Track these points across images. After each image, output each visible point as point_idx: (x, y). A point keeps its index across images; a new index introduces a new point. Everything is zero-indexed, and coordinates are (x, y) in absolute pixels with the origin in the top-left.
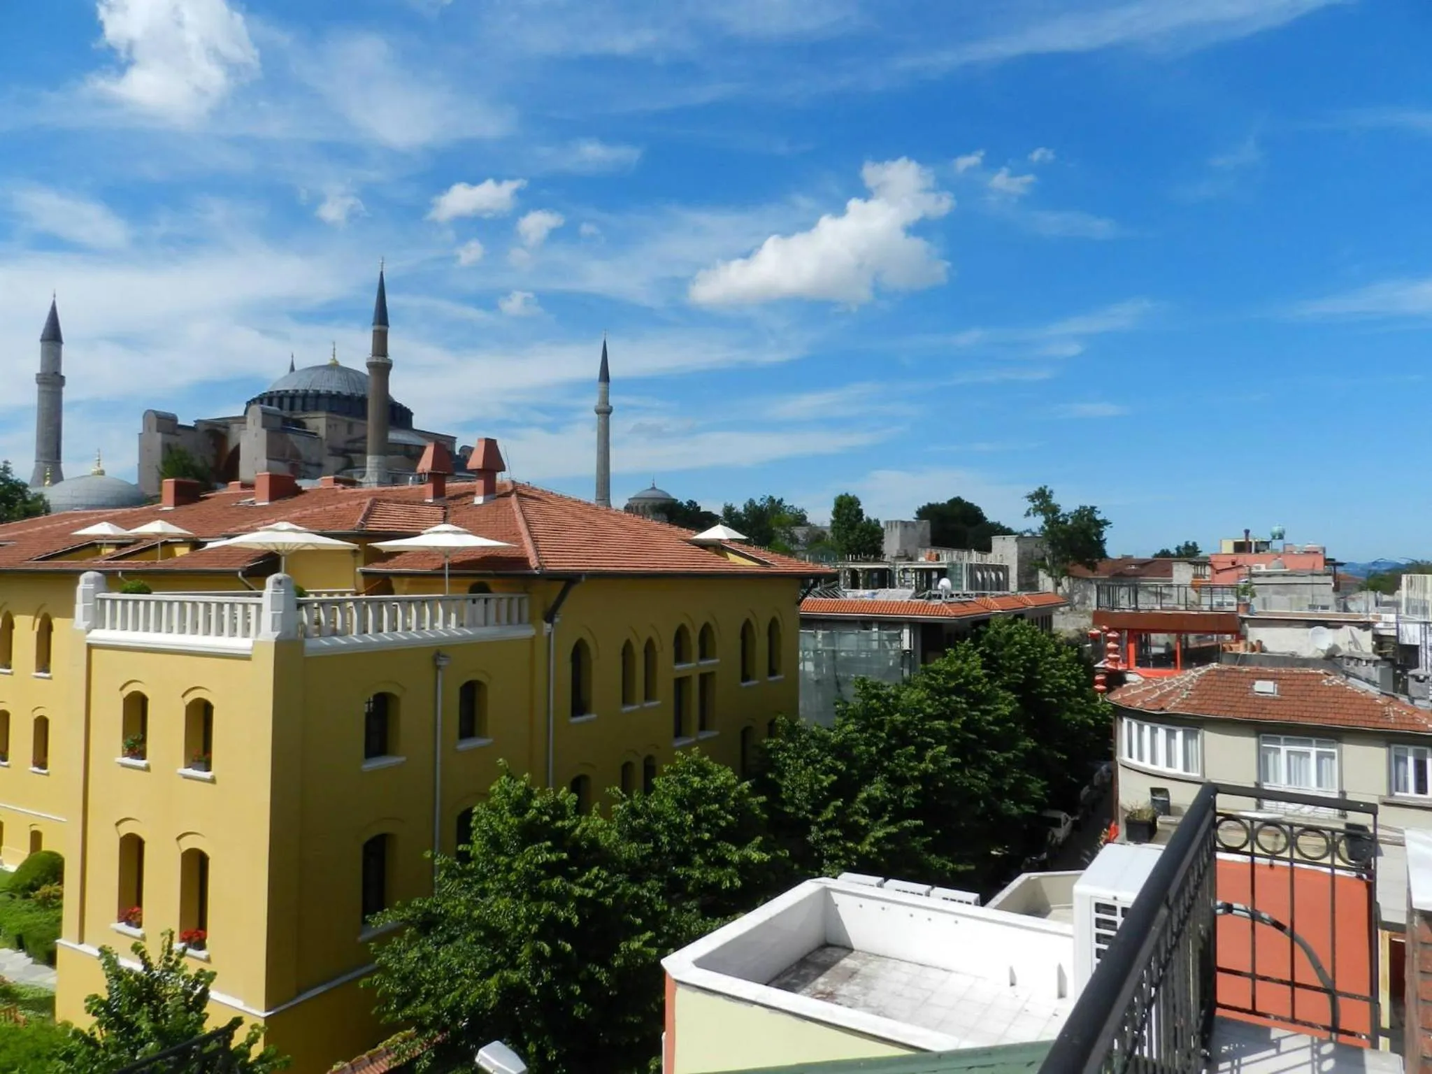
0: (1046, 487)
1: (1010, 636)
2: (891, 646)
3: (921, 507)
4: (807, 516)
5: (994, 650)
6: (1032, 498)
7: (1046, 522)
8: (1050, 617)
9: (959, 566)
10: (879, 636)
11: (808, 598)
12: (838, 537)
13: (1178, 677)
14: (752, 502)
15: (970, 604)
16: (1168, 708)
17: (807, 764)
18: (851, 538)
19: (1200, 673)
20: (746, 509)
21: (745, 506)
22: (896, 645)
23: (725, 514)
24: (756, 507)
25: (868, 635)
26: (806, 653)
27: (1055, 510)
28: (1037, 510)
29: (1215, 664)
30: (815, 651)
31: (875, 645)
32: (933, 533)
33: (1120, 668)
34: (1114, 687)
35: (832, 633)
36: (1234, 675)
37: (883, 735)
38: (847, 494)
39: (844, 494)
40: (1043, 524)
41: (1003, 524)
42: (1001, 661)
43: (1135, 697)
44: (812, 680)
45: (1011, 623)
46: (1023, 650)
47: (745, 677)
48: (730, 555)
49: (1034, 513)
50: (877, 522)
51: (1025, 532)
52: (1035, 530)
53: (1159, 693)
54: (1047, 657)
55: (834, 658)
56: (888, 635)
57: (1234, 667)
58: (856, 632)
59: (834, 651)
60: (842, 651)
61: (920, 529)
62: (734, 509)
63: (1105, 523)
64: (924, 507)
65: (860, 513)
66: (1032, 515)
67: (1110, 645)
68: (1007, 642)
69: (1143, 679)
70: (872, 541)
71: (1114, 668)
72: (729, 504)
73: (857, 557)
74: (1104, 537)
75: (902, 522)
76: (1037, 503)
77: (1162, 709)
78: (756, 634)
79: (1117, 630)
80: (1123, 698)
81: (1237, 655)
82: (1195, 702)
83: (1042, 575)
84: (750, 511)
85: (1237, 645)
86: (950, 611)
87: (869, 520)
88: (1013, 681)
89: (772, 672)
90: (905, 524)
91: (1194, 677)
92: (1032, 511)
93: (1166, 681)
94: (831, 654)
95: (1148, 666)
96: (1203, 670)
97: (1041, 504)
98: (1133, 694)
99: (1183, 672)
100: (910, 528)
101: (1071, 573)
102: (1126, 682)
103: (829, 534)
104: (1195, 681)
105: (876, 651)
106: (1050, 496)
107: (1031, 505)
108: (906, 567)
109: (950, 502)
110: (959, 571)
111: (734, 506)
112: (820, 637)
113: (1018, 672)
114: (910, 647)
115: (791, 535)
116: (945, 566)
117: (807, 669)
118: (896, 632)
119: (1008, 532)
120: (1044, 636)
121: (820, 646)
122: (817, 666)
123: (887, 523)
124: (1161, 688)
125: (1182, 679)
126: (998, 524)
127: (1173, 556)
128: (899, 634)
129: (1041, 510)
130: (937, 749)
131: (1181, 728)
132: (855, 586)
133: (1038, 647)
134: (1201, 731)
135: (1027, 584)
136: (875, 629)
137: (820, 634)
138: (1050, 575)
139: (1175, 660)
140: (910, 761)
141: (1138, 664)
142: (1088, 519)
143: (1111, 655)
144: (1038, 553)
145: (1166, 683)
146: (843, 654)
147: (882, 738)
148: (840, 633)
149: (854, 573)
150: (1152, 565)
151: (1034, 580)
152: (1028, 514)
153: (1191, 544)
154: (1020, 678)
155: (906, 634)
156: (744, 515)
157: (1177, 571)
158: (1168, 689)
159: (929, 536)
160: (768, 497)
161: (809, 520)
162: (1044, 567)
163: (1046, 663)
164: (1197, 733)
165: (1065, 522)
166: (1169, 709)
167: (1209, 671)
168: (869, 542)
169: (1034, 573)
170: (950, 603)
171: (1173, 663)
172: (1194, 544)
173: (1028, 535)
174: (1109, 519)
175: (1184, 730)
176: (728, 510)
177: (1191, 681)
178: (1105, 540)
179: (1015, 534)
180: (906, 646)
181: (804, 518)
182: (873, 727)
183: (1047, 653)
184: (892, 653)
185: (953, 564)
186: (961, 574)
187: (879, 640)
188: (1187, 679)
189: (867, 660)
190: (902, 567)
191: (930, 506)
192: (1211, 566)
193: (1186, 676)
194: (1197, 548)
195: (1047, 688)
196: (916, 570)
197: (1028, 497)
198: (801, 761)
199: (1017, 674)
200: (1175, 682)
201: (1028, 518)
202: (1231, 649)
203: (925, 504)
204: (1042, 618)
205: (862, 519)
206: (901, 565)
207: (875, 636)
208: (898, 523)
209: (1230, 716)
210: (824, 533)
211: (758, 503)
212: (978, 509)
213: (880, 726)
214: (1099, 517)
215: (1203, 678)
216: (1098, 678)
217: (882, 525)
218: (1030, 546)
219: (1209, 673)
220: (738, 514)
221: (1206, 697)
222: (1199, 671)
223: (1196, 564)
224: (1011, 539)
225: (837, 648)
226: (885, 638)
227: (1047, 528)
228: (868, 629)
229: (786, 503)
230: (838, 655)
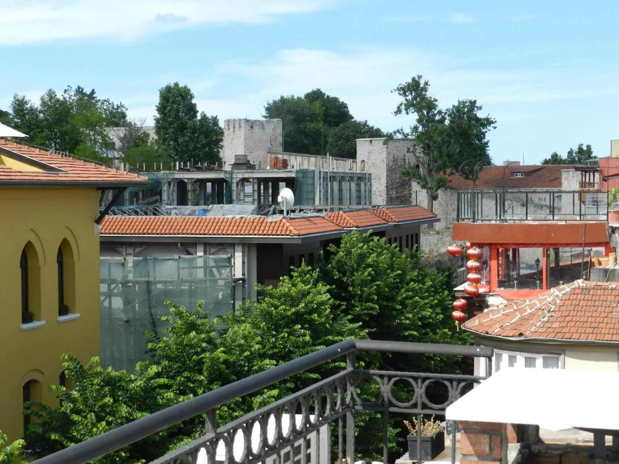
0: (420, 77)
1: (362, 257)
2: (220, 274)
3: (271, 102)
4: (127, 113)
5: (344, 274)
6: (403, 90)
7: (420, 121)
8: (417, 237)
9: (310, 175)
10: (205, 262)
11: (107, 217)
12: (164, 140)
13: (541, 298)
14: (51, 94)
15: (316, 221)
16: (527, 333)
17: (100, 419)
18: (180, 140)
19: (564, 292)
20: (44, 103)
21: (42, 99)
22: (225, 272)
23: (15, 110)
24: (58, 100)
25: (191, 261)
26: (113, 286)
27: (431, 105)
28: (409, 105)
29: (580, 281)
30: (125, 284)
31: (200, 274)
32: (286, 136)
33: (481, 290)
34: (475, 313)
35: (146, 260)
36: (599, 292)
37: (202, 378)
38: (176, 85)
39: (172, 85)
40: (416, 123)
41: (370, 124)
42: (351, 289)
43: (494, 322)
44: (121, 319)
45: (366, 241)
46: (378, 274)
47: (27, 317)
48: (5, 159)
49: (406, 110)
50: (215, 121)
51: (395, 133)
52: (407, 130)
53: (519, 316)
54: (408, 284)
55: (149, 291)
56: (216, 261)
57: (599, 284)
58: (176, 257)
59: (148, 282)
60: (159, 282)
61: (269, 129)
62: (26, 103)
63: (488, 122)
64: (275, 102)
65: (192, 110)
66: (404, 112)
67: (471, 263)
68: (359, 265)
69: (505, 302)
70: (209, 144)
71: (475, 290)
72: (20, 97)
73: (185, 165)
74: (486, 140)
75: (247, 121)
76: (410, 97)
77: (521, 335)
78: (41, 262)
79: (480, 245)
80: (480, 324)
81: (606, 271)
82: (556, 325)
83: (415, 186)
84: (50, 107)
85: (606, 259)
86: (291, 228)
87: (204, 117)
88: (365, 312)
89: (63, 310)
90: (251, 124)
91: (557, 296)
92: (403, 107)
93: (528, 302)
94: (144, 287)
95: (512, 286)
96: (567, 288)
97: (415, 98)
98: (491, 320)
99: (548, 291)
100: (256, 129)
101: (448, 185)
102: (487, 306)
103: (153, 136)
104: (558, 301)
105: (201, 281)
106: (425, 89)
107: (402, 99)
108: (246, 176)
109: (308, 96)
110: (310, 181)
111: (27, 99)
112: (130, 264)
113: (372, 301)
114: (243, 275)
115: (104, 137)
116: (293, 175)
117: (113, 306)
118: (225, 256)
119: (375, 133)
120: (404, 256)
121: (131, 277)
122: (127, 302)
123: (228, 122)
124: (522, 310)
125: (545, 299)
126: (365, 124)
127: (564, 162)
128: (229, 259)
129: (413, 105)
130: (268, 394)
131: (541, 356)
132: (182, 200)
133: (398, 269)
134: (562, 357)
135: (398, 198)
136: (200, 253)
137: (131, 260)
138: (424, 187)
139: (541, 280)
140: (234, 410)
141: (501, 284)
142: (468, 117)
143: (471, 276)
144: (411, 160)
145: (528, 305)
146: (159, 286)
147: (201, 382)
148: (155, 260)
149: (181, 185)
150: (541, 172)
151: (406, 192)
152: (399, 111)
153: (585, 148)
154: (373, 309)
155: (238, 258)
156: (41, 112)
157: (565, 179)
158: (529, 311)
159: (280, 139)
160: (75, 87)
161: (129, 119)
162: (419, 177)
163: (407, 291)
164: (558, 359)
165: (443, 120)
166: (529, 334)
167: (575, 289)
168: (204, 146)
169: (405, 185)
170: (291, 219)
171: (538, 282)
172: (589, 147)
173: (399, 136)
174: (492, 117)
175: (544, 357)
176: (19, 105)
177: (554, 302)
178: (487, 143)
179: (384, 136)
180: (238, 274)
181: (124, 116)
182: (191, 370)
183: (408, 277)
184: (221, 283)
185: (304, 172)
186: (313, 185)
187: (206, 267)
188: (549, 299)
189: (192, 293)
190: (240, 176)
191: (283, 100)
192: (600, 172)
193: (550, 296)
194: (591, 153)
195: (407, 318)
196: (260, 181)
197: (398, 89)
198: (92, 416)
199: (371, 304)
200: (537, 303)
201: (398, 115)
202: (600, 263)
203: (277, 98)
204: (407, 236)
205: (195, 116)
206: (239, 175)
207: (200, 262)
208: (243, 123)
209: (591, 338)
210: (147, 135)
211: (60, 96)
212: (344, 106)
213: (198, 368)
214: (481, 114)
215: (568, 298)
216: (457, 303)
217: (221, 124)
218: (401, 150)
219: (573, 292)
220: (32, 110)
221: (568, 319)
222: (564, 289)
223: (585, 171)
224: (378, 143)
225: (152, 279)
226: (212, 264)
227: (420, 129)
228: (189, 253)
229: (99, 96)
230: (153, 287)
